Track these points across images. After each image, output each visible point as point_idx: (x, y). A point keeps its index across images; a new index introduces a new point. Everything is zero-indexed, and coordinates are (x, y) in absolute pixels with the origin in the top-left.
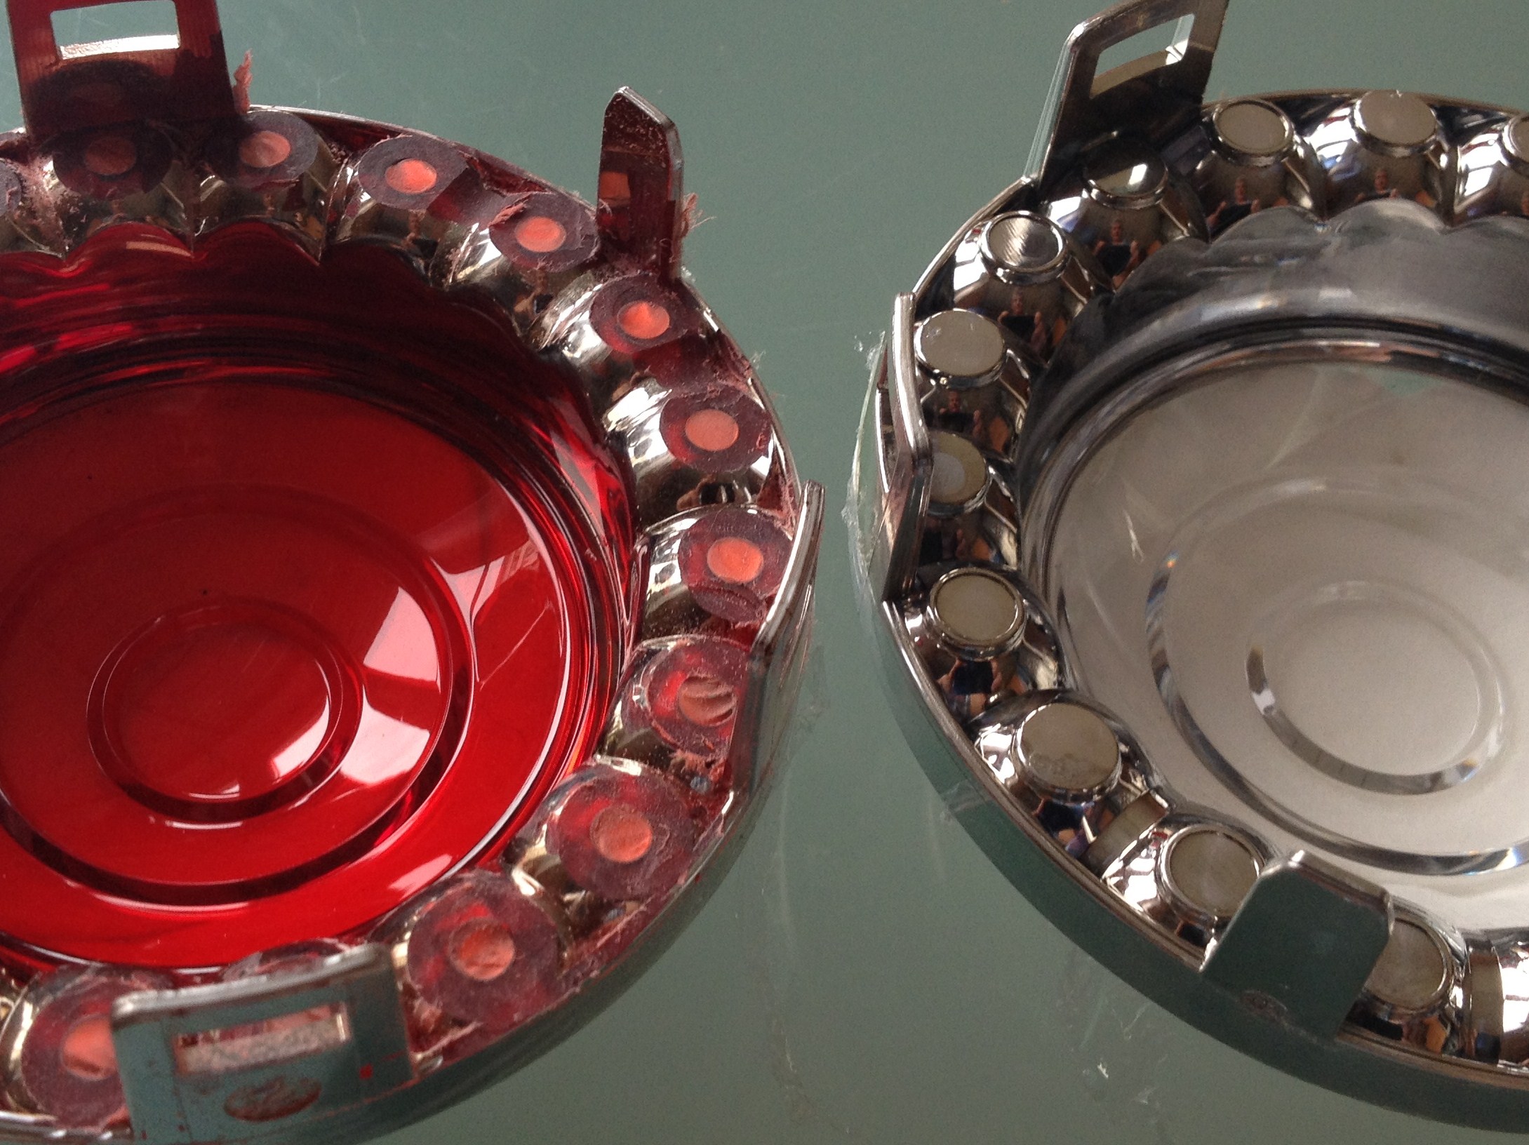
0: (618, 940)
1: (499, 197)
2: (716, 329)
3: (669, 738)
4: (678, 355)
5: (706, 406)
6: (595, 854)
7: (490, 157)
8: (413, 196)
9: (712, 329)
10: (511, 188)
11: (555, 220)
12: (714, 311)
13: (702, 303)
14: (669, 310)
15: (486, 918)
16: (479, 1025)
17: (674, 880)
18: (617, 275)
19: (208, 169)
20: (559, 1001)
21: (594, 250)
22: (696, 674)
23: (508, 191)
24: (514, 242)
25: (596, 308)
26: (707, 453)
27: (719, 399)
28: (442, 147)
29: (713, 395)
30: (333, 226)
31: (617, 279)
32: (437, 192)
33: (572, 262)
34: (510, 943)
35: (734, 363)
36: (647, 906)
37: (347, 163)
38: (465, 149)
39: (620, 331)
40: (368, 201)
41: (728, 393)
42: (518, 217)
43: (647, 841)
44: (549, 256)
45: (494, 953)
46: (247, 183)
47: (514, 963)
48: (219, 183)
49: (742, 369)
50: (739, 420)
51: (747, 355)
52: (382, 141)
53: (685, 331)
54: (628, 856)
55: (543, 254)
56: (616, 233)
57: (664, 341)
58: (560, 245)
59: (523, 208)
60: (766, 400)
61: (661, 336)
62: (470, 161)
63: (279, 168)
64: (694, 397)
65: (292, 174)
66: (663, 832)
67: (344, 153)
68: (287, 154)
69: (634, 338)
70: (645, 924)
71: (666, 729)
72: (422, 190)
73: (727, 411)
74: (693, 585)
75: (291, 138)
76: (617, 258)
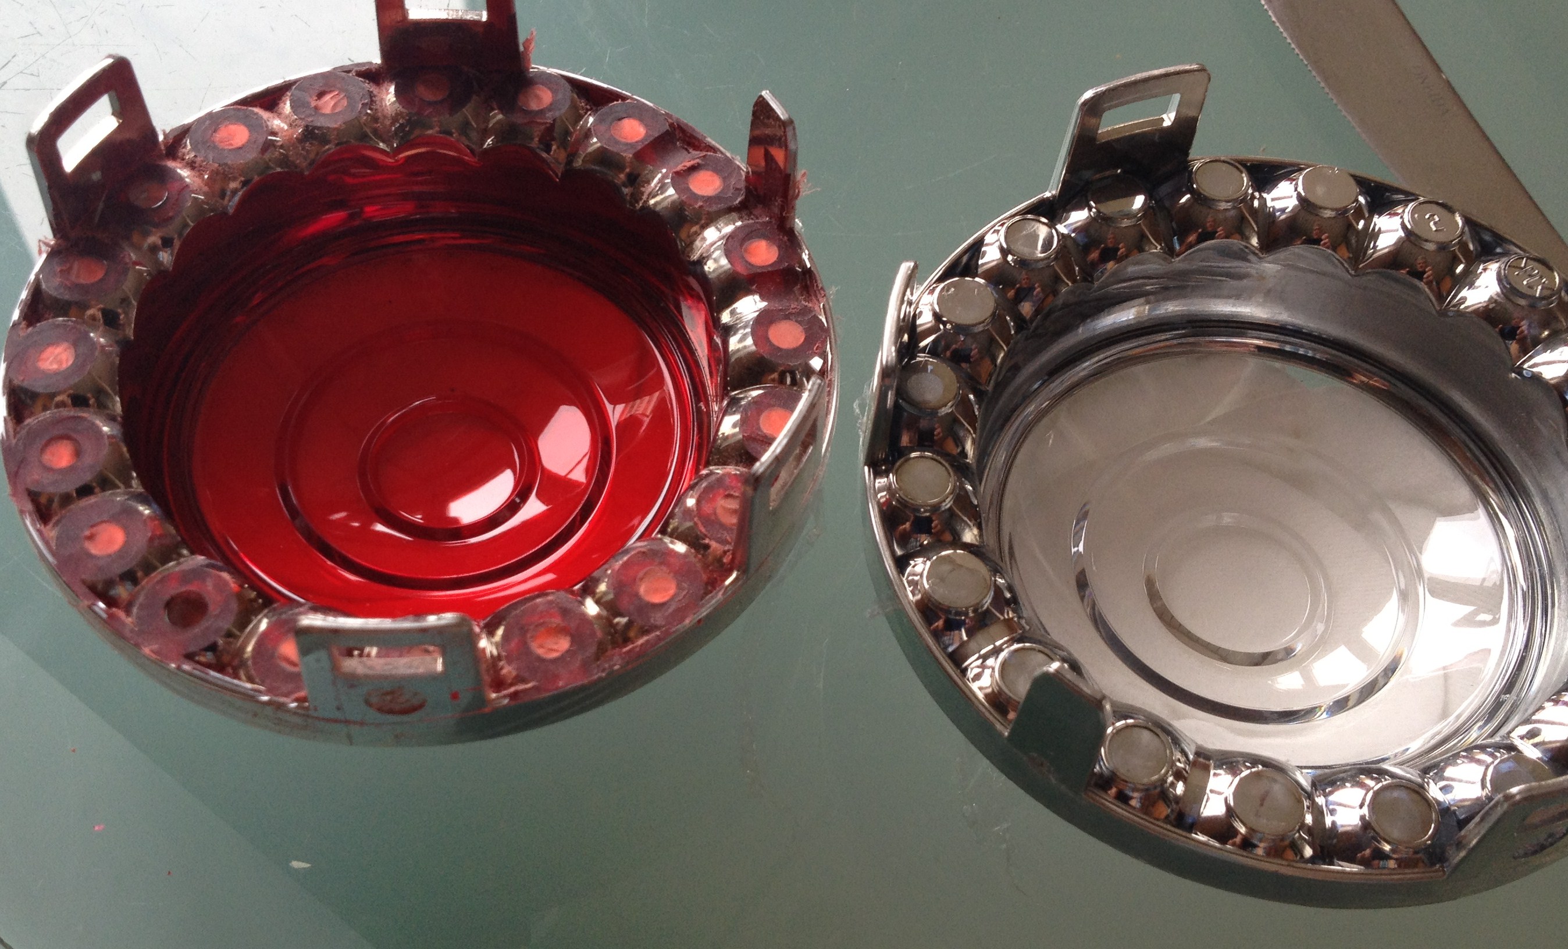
0: (638, 649)
1: (686, 152)
2: (809, 266)
3: (703, 530)
4: (778, 280)
5: (787, 317)
6: (637, 595)
7: (687, 125)
8: (627, 144)
9: (806, 266)
10: (696, 148)
11: (717, 174)
12: (811, 253)
13: (804, 247)
14: (779, 247)
15: (557, 621)
16: (537, 684)
17: (682, 620)
18: (752, 219)
19: (495, 107)
20: (590, 679)
21: (739, 199)
22: (732, 493)
23: (694, 150)
24: (686, 185)
25: (730, 240)
26: (779, 349)
27: (798, 314)
28: (654, 112)
29: (794, 311)
30: (572, 156)
31: (751, 221)
32: (643, 143)
33: (722, 206)
34: (568, 639)
35: (815, 292)
36: (661, 632)
37: (590, 115)
38: (671, 117)
39: (743, 257)
40: (596, 143)
41: (805, 311)
42: (693, 169)
43: (672, 592)
44: (708, 199)
45: (556, 643)
46: (519, 119)
47: (568, 651)
48: (500, 116)
49: (819, 295)
50: (806, 330)
51: (826, 288)
52: (615, 103)
53: (786, 264)
54: (657, 599)
55: (703, 197)
56: (756, 190)
57: (770, 269)
58: (717, 192)
59: (698, 163)
60: (830, 319)
61: (771, 265)
62: (671, 125)
63: (542, 112)
64: (781, 310)
65: (549, 117)
66: (683, 589)
67: (588, 107)
68: (549, 103)
69: (750, 264)
70: (656, 644)
71: (702, 524)
72: (634, 141)
73: (800, 323)
74: (746, 435)
75: (554, 92)
76: (756, 207)
